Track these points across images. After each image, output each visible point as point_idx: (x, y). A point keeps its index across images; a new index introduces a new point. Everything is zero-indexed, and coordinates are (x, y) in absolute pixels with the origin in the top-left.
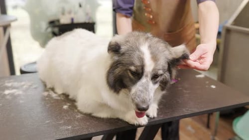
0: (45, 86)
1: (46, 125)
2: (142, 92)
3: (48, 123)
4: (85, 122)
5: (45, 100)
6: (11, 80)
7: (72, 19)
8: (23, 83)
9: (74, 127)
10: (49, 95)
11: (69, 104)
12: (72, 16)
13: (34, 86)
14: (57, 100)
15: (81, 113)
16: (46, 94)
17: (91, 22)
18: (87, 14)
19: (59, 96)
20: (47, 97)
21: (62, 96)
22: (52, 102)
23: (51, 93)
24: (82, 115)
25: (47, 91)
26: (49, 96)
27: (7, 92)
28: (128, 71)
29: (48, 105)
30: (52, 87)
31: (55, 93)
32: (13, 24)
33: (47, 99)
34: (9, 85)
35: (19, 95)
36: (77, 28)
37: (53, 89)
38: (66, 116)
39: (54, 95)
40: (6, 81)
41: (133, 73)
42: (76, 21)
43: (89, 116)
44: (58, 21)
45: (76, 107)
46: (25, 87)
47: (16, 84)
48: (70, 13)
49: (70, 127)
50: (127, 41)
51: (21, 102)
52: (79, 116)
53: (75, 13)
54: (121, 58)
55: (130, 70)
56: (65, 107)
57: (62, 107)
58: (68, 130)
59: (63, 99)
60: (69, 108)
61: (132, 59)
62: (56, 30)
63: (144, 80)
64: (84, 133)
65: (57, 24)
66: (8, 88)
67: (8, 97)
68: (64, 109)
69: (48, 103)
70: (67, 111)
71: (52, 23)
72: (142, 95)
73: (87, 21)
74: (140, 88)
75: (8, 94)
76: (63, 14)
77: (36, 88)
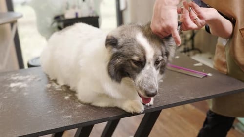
0: (49, 78)
1: (48, 115)
2: (148, 78)
3: (50, 113)
4: (84, 111)
5: (48, 92)
6: (17, 74)
7: (77, 14)
8: (28, 77)
9: (75, 116)
10: (51, 86)
11: (70, 95)
12: (77, 10)
13: (39, 79)
14: (60, 91)
15: (81, 103)
16: (49, 86)
17: (94, 15)
18: (91, 8)
19: (62, 87)
20: (50, 89)
21: (64, 88)
22: (54, 93)
23: (54, 84)
24: (82, 105)
25: (50, 83)
26: (52, 88)
27: (12, 85)
28: (131, 61)
29: (50, 97)
30: (55, 79)
31: (58, 84)
32: (19, 20)
33: (50, 90)
34: (15, 78)
35: (24, 88)
36: (77, 22)
37: (55, 81)
38: (67, 106)
39: (57, 87)
40: (12, 75)
41: (136, 63)
42: (80, 16)
43: (89, 106)
44: (63, 16)
45: (76, 98)
46: (30, 80)
47: (21, 78)
48: (74, 7)
49: (70, 116)
50: (122, 35)
51: (25, 94)
52: (80, 106)
53: (79, 8)
54: (120, 50)
55: (133, 60)
56: (67, 98)
57: (64, 97)
58: (68, 119)
59: (64, 90)
60: (70, 98)
61: (133, 50)
62: (61, 25)
63: (148, 67)
64: (83, 121)
65: (62, 19)
66: (13, 81)
67: (13, 90)
68: (65, 100)
69: (51, 95)
70: (68, 101)
71: (57, 18)
72: (149, 82)
73: (91, 15)
74: (146, 75)
75: (14, 87)
76: (67, 9)
77: (40, 81)
